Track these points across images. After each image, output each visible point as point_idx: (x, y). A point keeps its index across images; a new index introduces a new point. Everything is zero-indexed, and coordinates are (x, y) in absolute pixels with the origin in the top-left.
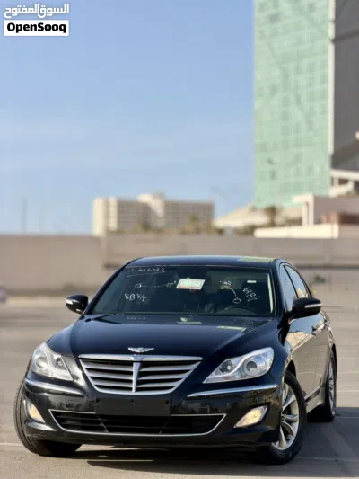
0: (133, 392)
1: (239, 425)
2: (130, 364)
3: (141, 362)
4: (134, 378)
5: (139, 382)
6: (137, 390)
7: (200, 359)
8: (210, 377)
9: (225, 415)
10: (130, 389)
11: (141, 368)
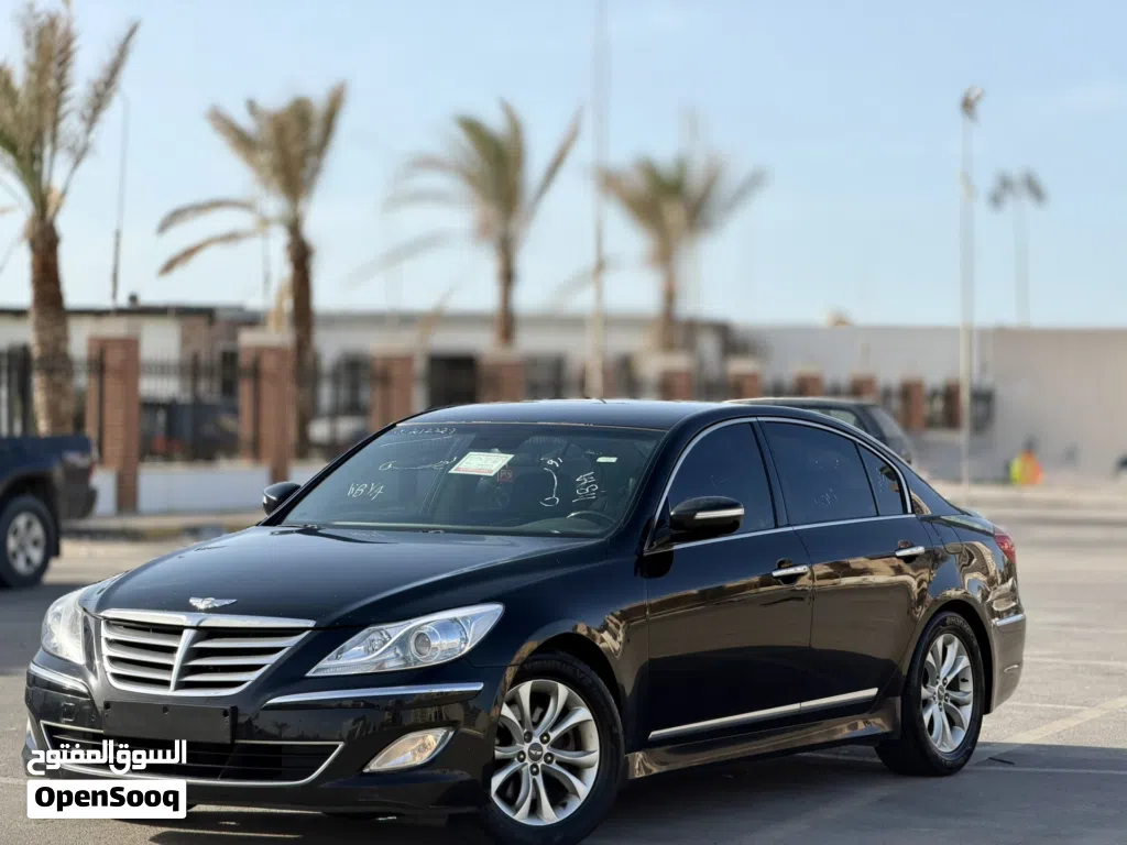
0: (170, 692)
1: (375, 766)
2: (176, 631)
3: (197, 628)
4: (176, 661)
5: (186, 670)
6: (181, 685)
7: (311, 624)
8: (324, 663)
9: (341, 745)
10: (166, 684)
11: (196, 639)
